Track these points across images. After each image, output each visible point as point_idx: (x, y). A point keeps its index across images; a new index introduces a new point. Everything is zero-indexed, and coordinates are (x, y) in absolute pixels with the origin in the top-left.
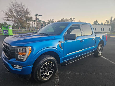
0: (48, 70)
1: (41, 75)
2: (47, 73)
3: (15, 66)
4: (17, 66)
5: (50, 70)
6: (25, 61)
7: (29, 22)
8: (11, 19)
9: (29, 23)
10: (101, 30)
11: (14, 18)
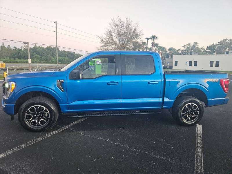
1: (26, 119)
2: (38, 121)
5: (43, 118)
6: (8, 97)
11: (114, 47)
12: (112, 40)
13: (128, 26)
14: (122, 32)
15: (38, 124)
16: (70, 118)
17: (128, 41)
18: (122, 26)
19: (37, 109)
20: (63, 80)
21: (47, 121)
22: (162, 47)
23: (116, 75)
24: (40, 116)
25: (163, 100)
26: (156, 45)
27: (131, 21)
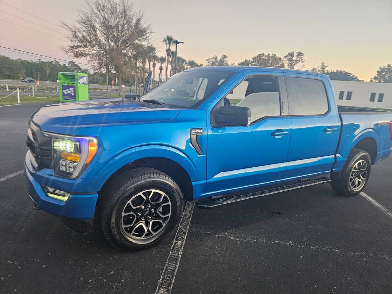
0: (150, 213)
1: (124, 226)
2: (147, 225)
3: (51, 190)
4: (57, 191)
5: (158, 217)
6: (77, 178)
7: (144, 62)
8: (88, 50)
9: (144, 65)
10: (372, 99)
11: (98, 49)
12: (95, 35)
13: (125, 13)
14: (113, 22)
17: (125, 42)
18: (113, 11)
20: (202, 129)
21: (165, 222)
22: (181, 58)
23: (281, 117)
25: (335, 157)
26: (174, 54)
27: (130, 4)
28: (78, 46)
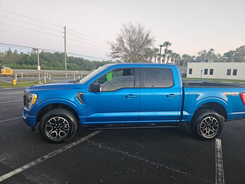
1: (47, 131)
2: (58, 132)
5: (63, 130)
6: (30, 109)
7: (151, 58)
8: (119, 54)
9: (151, 60)
11: (125, 53)
12: (123, 46)
13: (140, 32)
14: (134, 38)
15: (58, 135)
16: (89, 130)
17: (140, 47)
18: (134, 32)
19: (57, 121)
20: (83, 92)
21: (66, 133)
22: (175, 54)
23: (134, 88)
24: (60, 128)
25: (182, 113)
26: (170, 52)
27: (143, 27)
28: (115, 53)
